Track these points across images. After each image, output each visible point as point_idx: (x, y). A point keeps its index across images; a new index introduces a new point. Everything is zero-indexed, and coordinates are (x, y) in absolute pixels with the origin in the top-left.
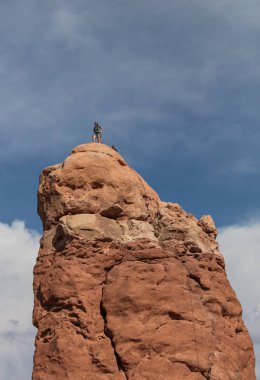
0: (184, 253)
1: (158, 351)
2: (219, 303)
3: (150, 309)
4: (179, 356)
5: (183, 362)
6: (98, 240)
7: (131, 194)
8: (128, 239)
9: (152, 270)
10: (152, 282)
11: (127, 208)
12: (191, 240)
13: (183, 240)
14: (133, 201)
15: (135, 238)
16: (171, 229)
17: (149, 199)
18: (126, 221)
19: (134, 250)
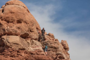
0: (56, 58)
6: (20, 49)
7: (33, 27)
8: (31, 49)
11: (31, 34)
12: (60, 53)
13: (56, 52)
14: (34, 31)
15: (34, 49)
16: (50, 46)
17: (38, 30)
18: (30, 40)
19: (34, 55)
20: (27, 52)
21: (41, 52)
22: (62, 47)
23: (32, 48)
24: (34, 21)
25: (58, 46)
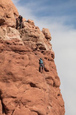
0: (36, 49)
1: (24, 104)
2: (53, 79)
3: (21, 80)
4: (34, 108)
5: (36, 112)
7: (10, 12)
9: (23, 58)
10: (23, 65)
11: (7, 20)
12: (41, 43)
13: (36, 42)
14: (10, 17)
15: (11, 38)
16: (30, 35)
17: (16, 15)
18: (6, 27)
19: (10, 45)
20: (3, 41)
21: (19, 41)
22: (44, 36)
23: (8, 37)
24: (11, 5)
25: (39, 35)
